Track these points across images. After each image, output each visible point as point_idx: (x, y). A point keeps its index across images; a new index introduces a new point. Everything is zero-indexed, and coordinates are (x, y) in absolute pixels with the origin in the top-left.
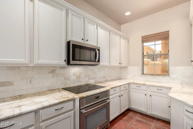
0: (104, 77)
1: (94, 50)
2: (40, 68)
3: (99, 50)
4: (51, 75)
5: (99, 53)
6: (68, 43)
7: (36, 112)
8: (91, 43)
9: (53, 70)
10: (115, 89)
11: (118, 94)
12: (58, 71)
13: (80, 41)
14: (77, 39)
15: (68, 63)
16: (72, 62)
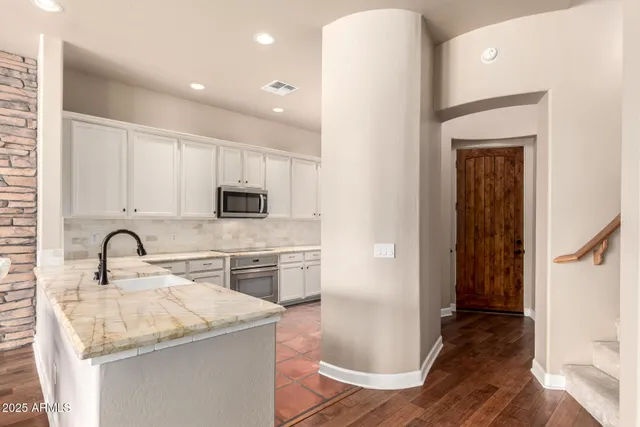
0: (286, 239)
1: (257, 196)
2: (186, 221)
3: (265, 195)
4: (196, 231)
5: (265, 201)
6: (219, 189)
7: (187, 261)
8: (253, 184)
9: (199, 224)
10: (291, 255)
11: (301, 265)
12: (206, 226)
13: (236, 183)
14: (231, 182)
15: (219, 216)
16: (223, 214)
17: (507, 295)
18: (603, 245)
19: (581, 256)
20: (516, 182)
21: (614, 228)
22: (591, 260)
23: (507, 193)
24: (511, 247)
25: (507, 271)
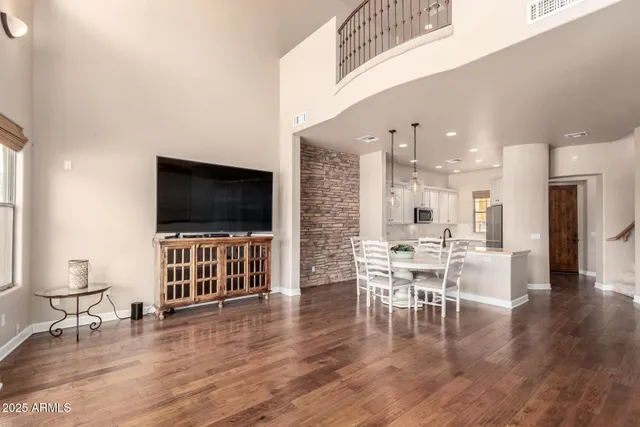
8: (426, 206)
15: (415, 222)
17: (568, 263)
18: (627, 233)
19: (618, 238)
20: (573, 203)
21: (632, 227)
22: (621, 240)
23: (568, 209)
24: (571, 238)
25: (569, 251)
